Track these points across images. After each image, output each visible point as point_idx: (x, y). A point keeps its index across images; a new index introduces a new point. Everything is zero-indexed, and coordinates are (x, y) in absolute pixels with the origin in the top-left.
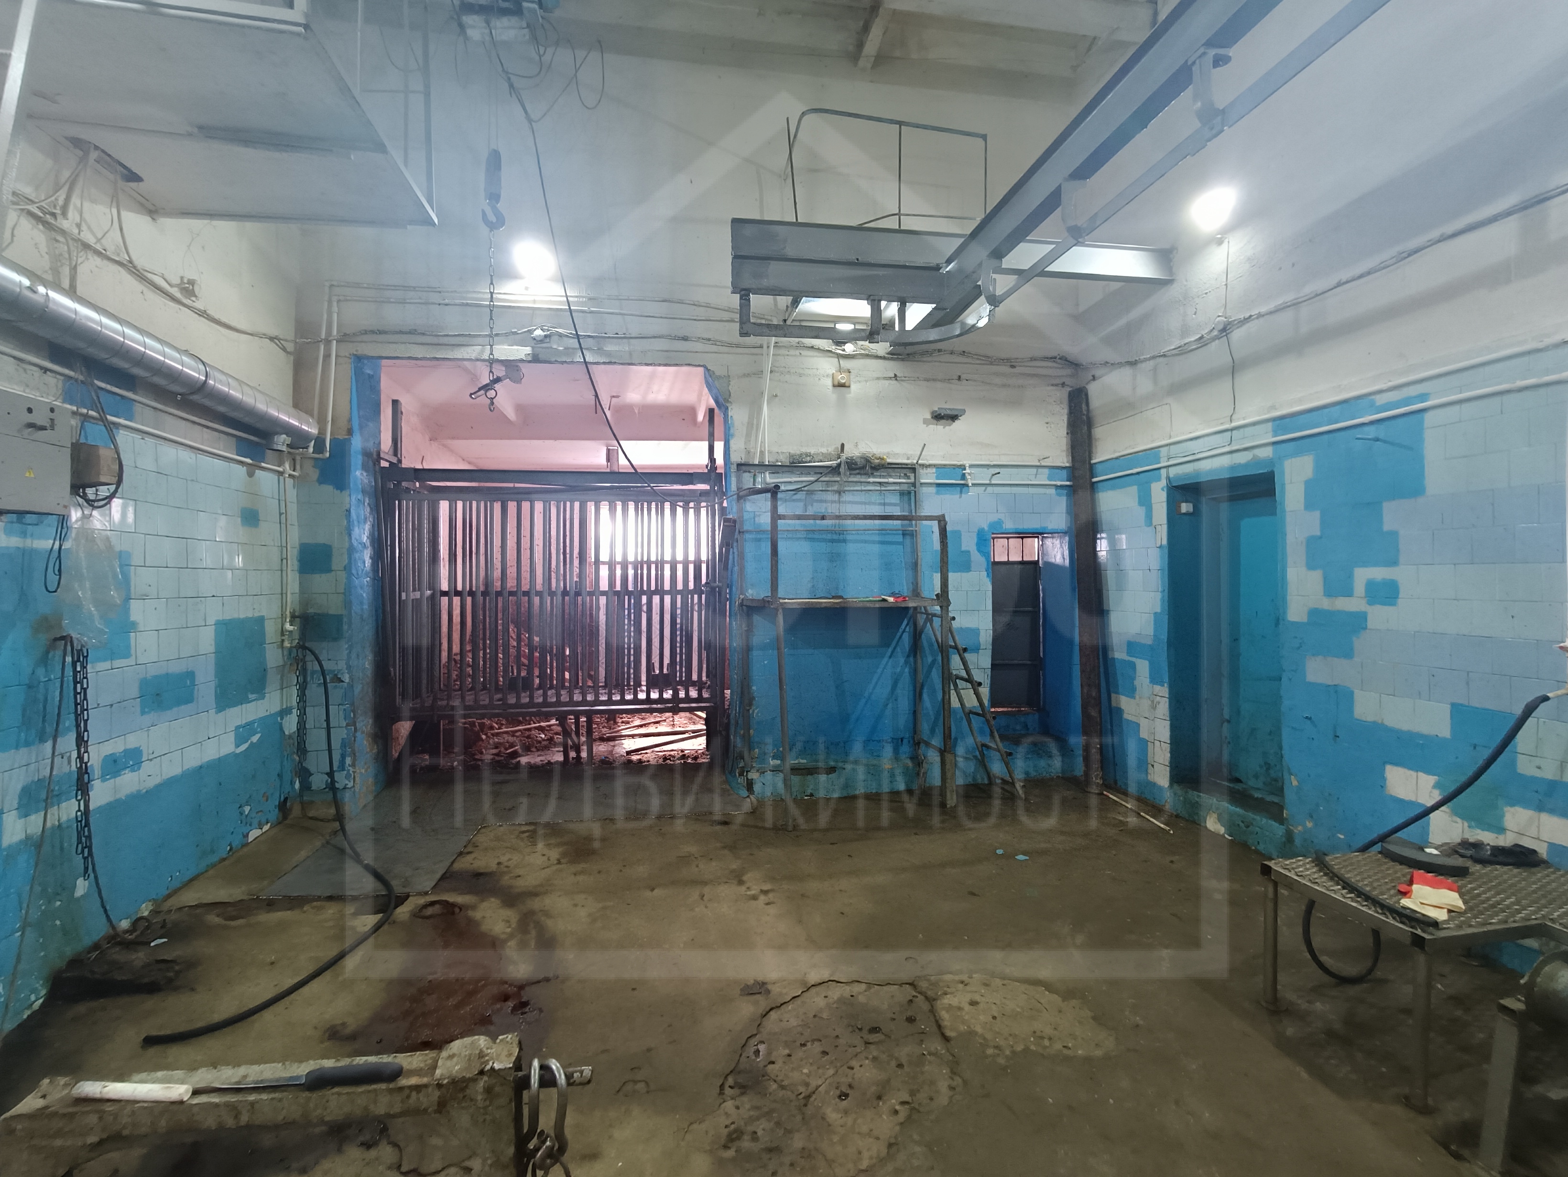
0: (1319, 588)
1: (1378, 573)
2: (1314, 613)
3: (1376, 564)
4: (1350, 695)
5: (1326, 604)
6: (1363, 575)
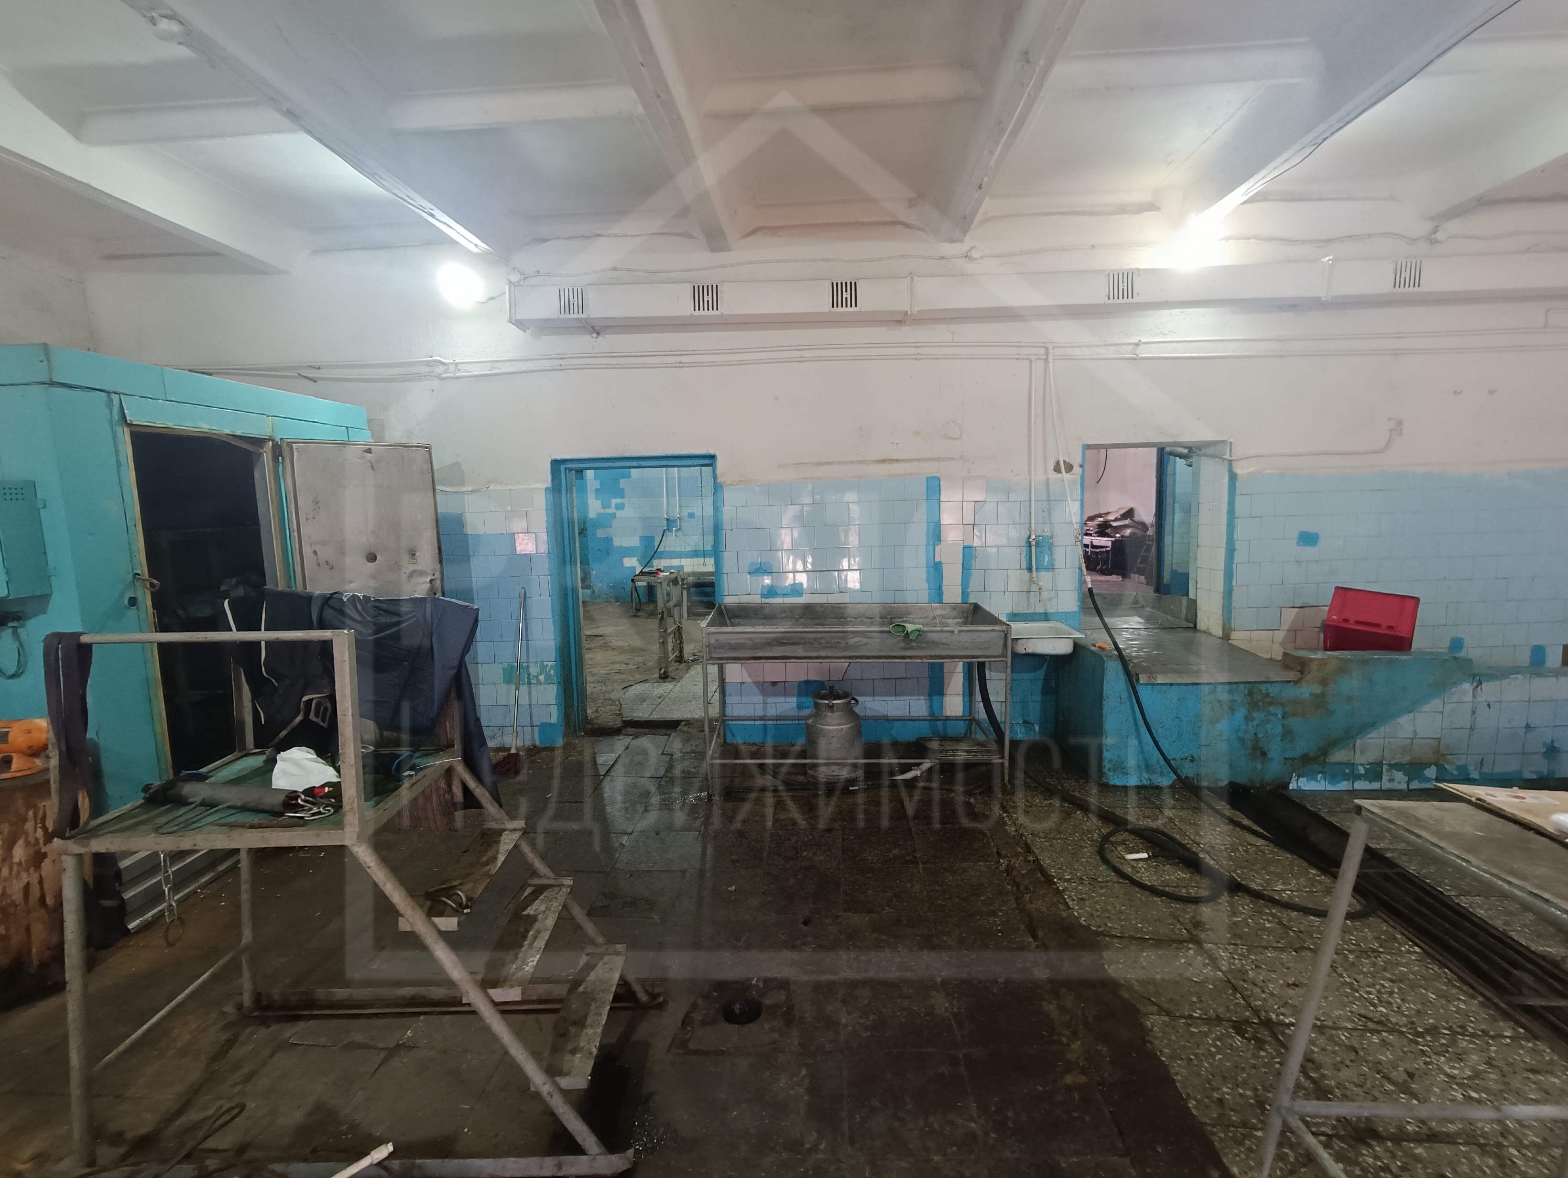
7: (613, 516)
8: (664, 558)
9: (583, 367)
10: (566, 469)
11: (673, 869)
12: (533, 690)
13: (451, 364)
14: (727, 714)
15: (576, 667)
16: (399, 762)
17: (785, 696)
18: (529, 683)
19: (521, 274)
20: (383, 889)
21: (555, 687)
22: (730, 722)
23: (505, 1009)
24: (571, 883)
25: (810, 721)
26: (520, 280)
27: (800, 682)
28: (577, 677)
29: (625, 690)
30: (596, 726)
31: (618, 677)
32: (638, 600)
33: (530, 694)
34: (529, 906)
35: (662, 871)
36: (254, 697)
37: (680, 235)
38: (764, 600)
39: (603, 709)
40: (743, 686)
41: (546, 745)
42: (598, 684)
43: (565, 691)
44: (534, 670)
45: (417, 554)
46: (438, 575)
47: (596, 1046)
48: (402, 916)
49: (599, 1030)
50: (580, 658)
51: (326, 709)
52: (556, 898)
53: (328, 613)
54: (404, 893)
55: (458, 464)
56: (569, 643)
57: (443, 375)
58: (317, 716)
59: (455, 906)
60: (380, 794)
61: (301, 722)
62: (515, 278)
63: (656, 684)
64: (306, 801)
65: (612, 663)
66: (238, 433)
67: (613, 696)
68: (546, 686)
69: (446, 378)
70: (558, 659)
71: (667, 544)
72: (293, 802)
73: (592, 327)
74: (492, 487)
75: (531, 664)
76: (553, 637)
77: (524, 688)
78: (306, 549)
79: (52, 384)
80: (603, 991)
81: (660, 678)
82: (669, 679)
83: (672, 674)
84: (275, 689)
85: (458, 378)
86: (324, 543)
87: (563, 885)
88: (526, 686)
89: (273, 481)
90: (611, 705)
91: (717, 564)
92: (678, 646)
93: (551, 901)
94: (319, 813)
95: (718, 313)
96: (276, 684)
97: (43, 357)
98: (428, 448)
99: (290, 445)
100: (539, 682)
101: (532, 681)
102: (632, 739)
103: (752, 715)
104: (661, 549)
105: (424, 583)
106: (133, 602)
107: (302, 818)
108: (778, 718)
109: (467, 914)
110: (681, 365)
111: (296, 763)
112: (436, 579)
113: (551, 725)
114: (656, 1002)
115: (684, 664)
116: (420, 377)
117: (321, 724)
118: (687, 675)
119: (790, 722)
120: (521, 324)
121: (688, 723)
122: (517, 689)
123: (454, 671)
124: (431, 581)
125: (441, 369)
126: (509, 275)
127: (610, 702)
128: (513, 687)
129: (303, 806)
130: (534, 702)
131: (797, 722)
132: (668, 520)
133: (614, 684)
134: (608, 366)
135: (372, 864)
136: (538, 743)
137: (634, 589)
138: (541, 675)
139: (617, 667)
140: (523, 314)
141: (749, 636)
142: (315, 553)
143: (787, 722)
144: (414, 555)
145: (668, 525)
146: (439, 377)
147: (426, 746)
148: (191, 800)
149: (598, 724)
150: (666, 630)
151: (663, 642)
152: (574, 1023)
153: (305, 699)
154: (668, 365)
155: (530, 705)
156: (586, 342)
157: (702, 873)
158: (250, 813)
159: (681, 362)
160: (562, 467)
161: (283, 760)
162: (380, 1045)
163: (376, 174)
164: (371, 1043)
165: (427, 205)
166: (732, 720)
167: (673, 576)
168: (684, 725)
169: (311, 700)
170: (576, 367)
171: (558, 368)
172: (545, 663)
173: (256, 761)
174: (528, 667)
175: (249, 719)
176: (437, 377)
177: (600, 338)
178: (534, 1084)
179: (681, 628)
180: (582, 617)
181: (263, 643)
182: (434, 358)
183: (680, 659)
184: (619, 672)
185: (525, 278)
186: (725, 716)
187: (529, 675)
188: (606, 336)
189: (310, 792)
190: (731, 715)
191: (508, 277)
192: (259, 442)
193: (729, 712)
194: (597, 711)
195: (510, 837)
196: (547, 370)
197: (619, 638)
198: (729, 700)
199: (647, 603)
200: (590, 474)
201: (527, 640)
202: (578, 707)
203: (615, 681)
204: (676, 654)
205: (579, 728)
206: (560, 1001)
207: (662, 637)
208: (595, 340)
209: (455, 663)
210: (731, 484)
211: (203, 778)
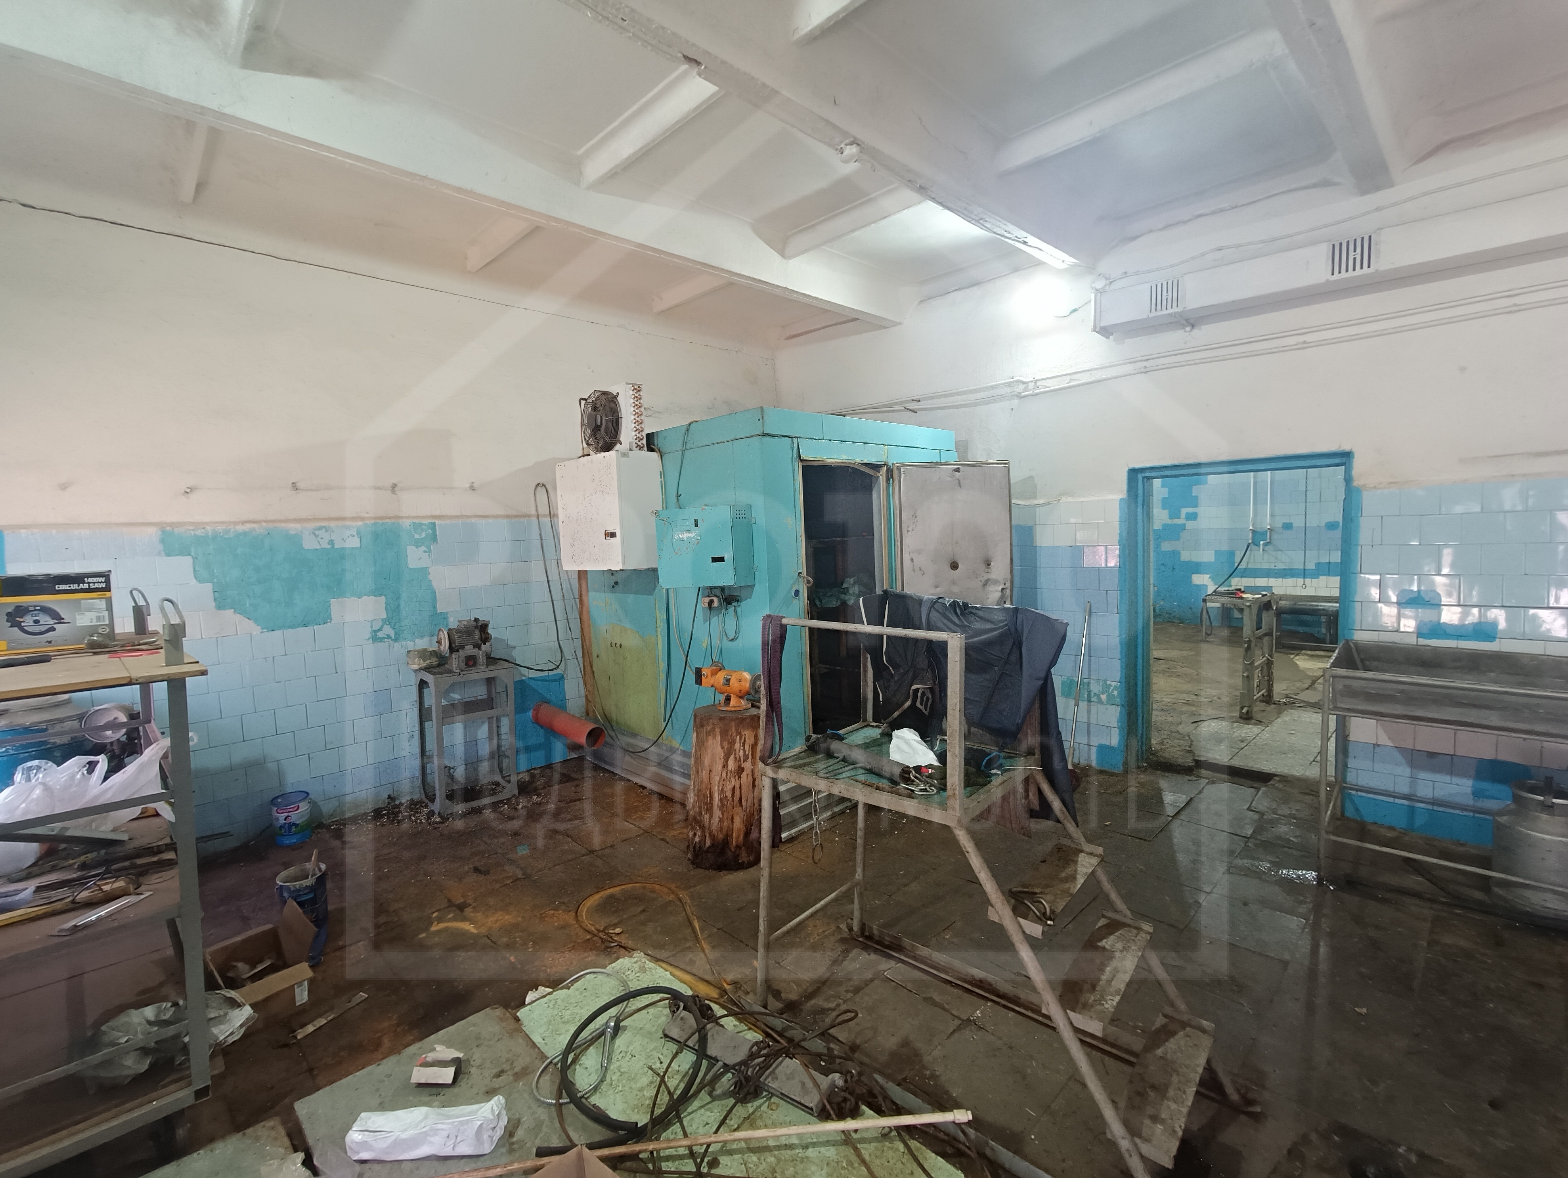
0: (1167, 517)
1: (1191, 510)
2: (1164, 525)
3: (1190, 507)
4: (1179, 553)
5: (1169, 522)
6: (1184, 511)
7: (1183, 527)
8: (1245, 577)
9: (1172, 365)
10: (1144, 478)
11: (1269, 954)
12: (1093, 708)
13: (1031, 382)
14: (1348, 780)
15: (1143, 691)
16: (990, 759)
17: (1451, 773)
18: (1089, 701)
19: (1106, 279)
20: (978, 876)
21: (1118, 709)
22: (1353, 792)
23: (1085, 1038)
24: (1151, 930)
25: (1504, 819)
26: (1106, 285)
27: (1481, 761)
28: (1143, 703)
29: (1195, 724)
30: (1162, 759)
31: (1185, 708)
32: (1208, 623)
33: (1089, 712)
34: (1104, 938)
35: (1254, 952)
36: (876, 678)
37: (1315, 186)
38: (1422, 641)
39: (1169, 741)
40: (1377, 750)
41: (1104, 768)
42: (1162, 713)
43: (1129, 715)
44: (1095, 688)
45: (992, 564)
46: (1008, 584)
47: (1180, 1127)
48: (993, 907)
49: (1185, 1110)
50: (1147, 683)
51: (928, 699)
52: (1134, 941)
53: (934, 615)
54: (995, 886)
55: (1031, 478)
56: (1136, 665)
57: (1023, 394)
58: (921, 704)
59: (1038, 914)
60: (972, 786)
61: (909, 707)
62: (1099, 285)
63: (1235, 725)
64: (915, 777)
65: (1177, 691)
66: (865, 461)
67: (1180, 728)
68: (1108, 706)
69: (1024, 397)
70: (1123, 680)
71: (1252, 560)
72: (907, 776)
73: (1187, 320)
74: (1064, 499)
75: (1092, 681)
76: (1119, 656)
77: (1083, 705)
78: (906, 557)
79: (764, 435)
80: (1187, 1067)
81: (1241, 717)
82: (1253, 721)
83: (1258, 716)
84: (892, 676)
85: (1036, 395)
86: (919, 552)
87: (1142, 930)
88: (1085, 703)
89: (885, 499)
90: (1179, 739)
91: (1345, 586)
92: (1266, 683)
93: (1128, 942)
94: (925, 790)
95: (1371, 270)
96: (893, 672)
97: (760, 417)
98: (1005, 464)
99: (899, 468)
100: (1100, 702)
101: (1093, 699)
102: (1208, 783)
103: (1392, 789)
104: (1243, 565)
105: (997, 591)
106: (797, 593)
107: (913, 791)
108: (1435, 802)
109: (1049, 925)
110: (1305, 346)
111: (907, 742)
112: (1007, 588)
113: (1111, 748)
114: (1250, 1109)
115: (1273, 706)
116: (1002, 398)
117: (924, 711)
118: (1279, 720)
119: (1457, 812)
120: (1105, 331)
121: (1285, 779)
122: (1077, 705)
123: (1041, 682)
124: (1003, 589)
125: (1021, 387)
126: (1094, 282)
127: (1178, 736)
128: (1072, 702)
129: (913, 781)
130: (1093, 721)
131: (1471, 814)
132: (1254, 531)
133: (1182, 716)
134: (1204, 361)
135: (969, 850)
136: (1094, 764)
137: (1205, 611)
138: (1103, 693)
139: (1185, 696)
140: (1109, 320)
141: (1401, 687)
142: (912, 560)
143: (1452, 811)
144: (989, 565)
145: (1253, 538)
146: (1019, 396)
147: (1008, 749)
148: (836, 755)
149: (1164, 758)
150: (1252, 663)
151: (1248, 677)
152: (1153, 1087)
153: (914, 687)
154: (1286, 348)
155: (1089, 724)
156: (1176, 338)
157: (1312, 974)
158: (875, 776)
159: (1305, 342)
160: (1140, 476)
161: (898, 737)
162: (954, 1012)
163: (981, 219)
164: (946, 1006)
165: (1022, 234)
166: (1357, 790)
167: (1266, 599)
168: (1279, 781)
169: (918, 689)
170: (1163, 367)
171: (1143, 370)
172: (1108, 683)
173: (874, 733)
174: (1089, 683)
175: (870, 696)
176: (1017, 396)
177: (1196, 331)
178: (1111, 1132)
179: (1272, 662)
180: (1152, 638)
181: (885, 637)
182: (1015, 379)
183: (1268, 699)
184: (1187, 703)
185: (1111, 283)
186: (1346, 783)
187: (1089, 692)
188: (1203, 327)
189: (918, 769)
190: (1354, 782)
191: (1093, 285)
192: (876, 467)
193: (1351, 777)
194: (1162, 743)
195: (1087, 860)
196: (1130, 375)
197: (1186, 665)
198: (1351, 763)
199: (1219, 627)
200: (1157, 483)
201: (1090, 656)
202: (1142, 734)
203: (1182, 713)
204: (1263, 692)
205: (1142, 758)
206: (1136, 1055)
207: (1247, 670)
208: (1188, 334)
209: (1043, 675)
210: (1375, 487)
211: (841, 738)
